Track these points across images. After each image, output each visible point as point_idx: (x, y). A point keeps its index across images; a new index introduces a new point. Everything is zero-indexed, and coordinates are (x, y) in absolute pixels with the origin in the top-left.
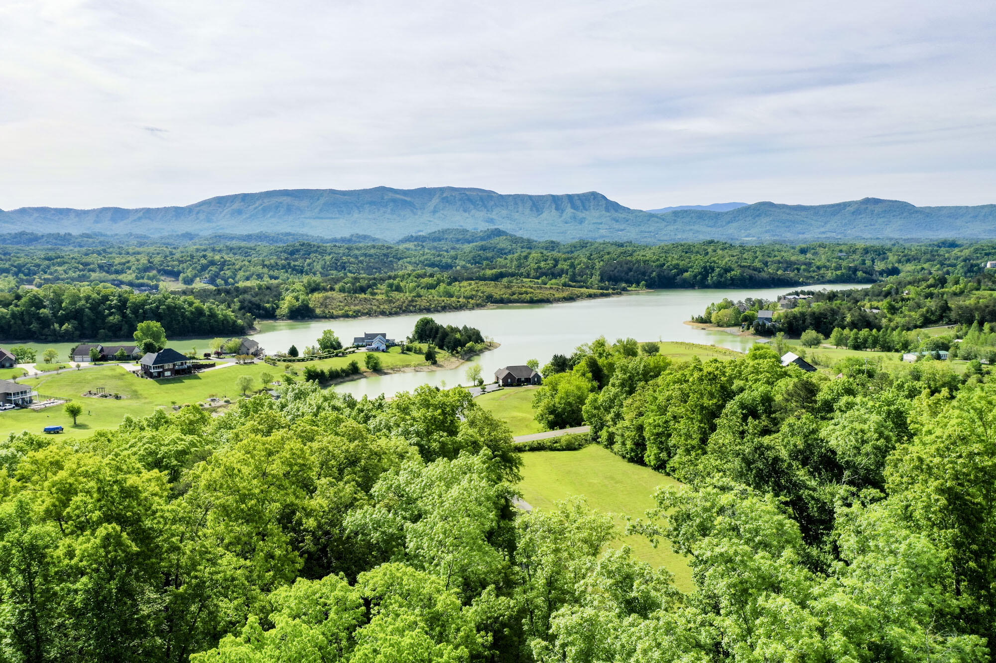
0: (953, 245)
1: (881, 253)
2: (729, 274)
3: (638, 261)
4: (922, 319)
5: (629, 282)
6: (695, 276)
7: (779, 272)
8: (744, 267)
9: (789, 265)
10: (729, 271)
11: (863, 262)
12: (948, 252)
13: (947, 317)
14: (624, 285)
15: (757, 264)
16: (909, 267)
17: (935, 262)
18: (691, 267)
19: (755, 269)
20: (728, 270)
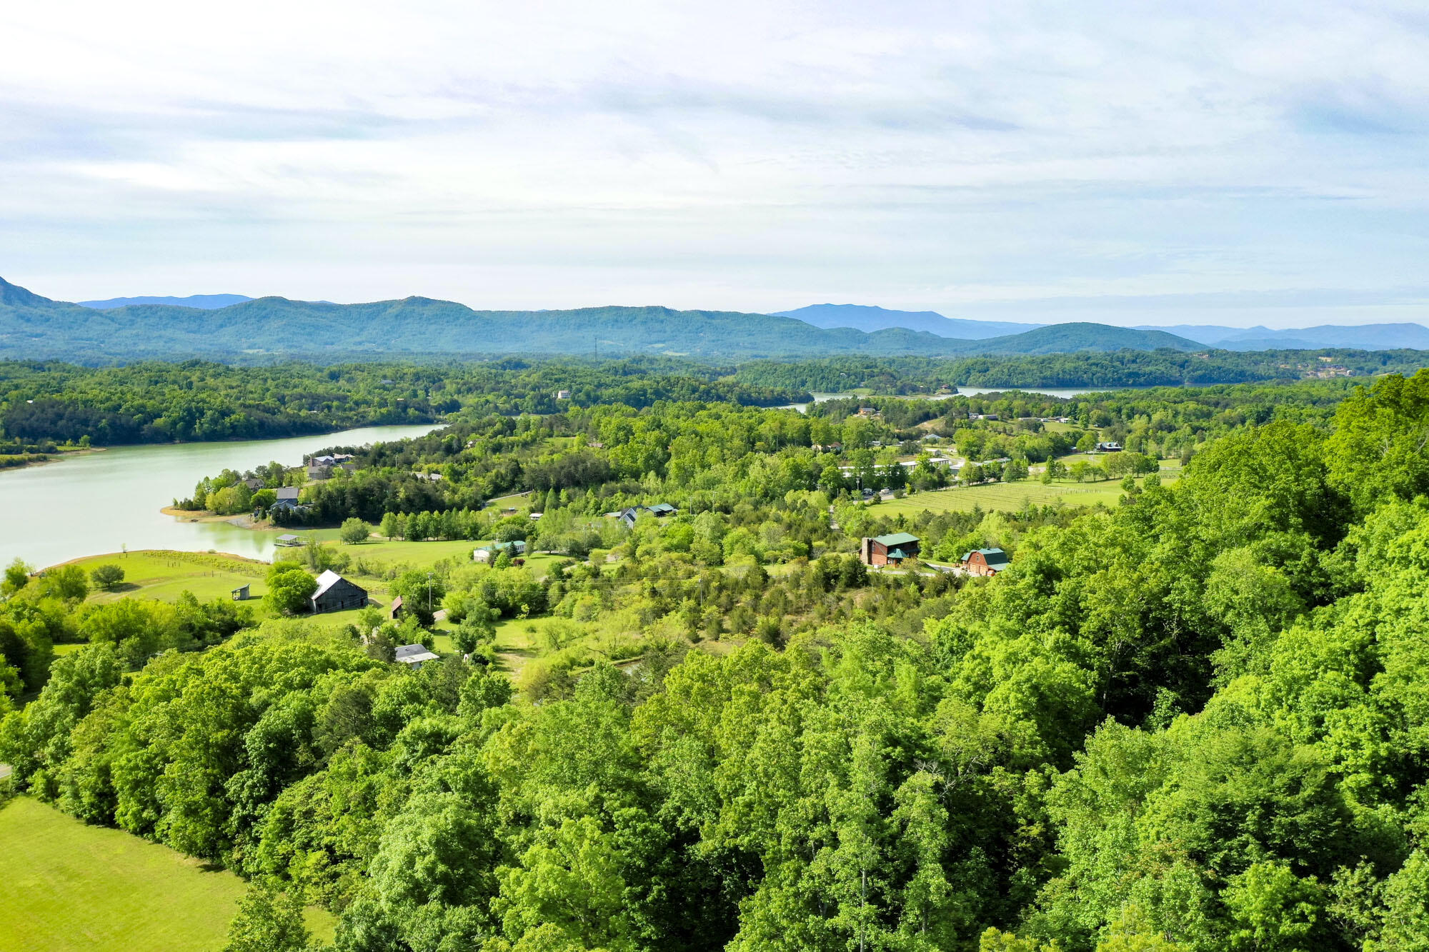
0: (518, 365)
1: (436, 380)
2: (227, 419)
3: (73, 402)
4: (491, 487)
5: (60, 437)
6: (174, 423)
7: (303, 413)
8: (250, 406)
9: (315, 401)
10: (228, 415)
11: (415, 395)
12: (514, 377)
13: (520, 482)
14: (50, 443)
15: (269, 401)
16: (471, 400)
17: (501, 392)
18: (167, 409)
19: (267, 410)
20: (225, 413)
